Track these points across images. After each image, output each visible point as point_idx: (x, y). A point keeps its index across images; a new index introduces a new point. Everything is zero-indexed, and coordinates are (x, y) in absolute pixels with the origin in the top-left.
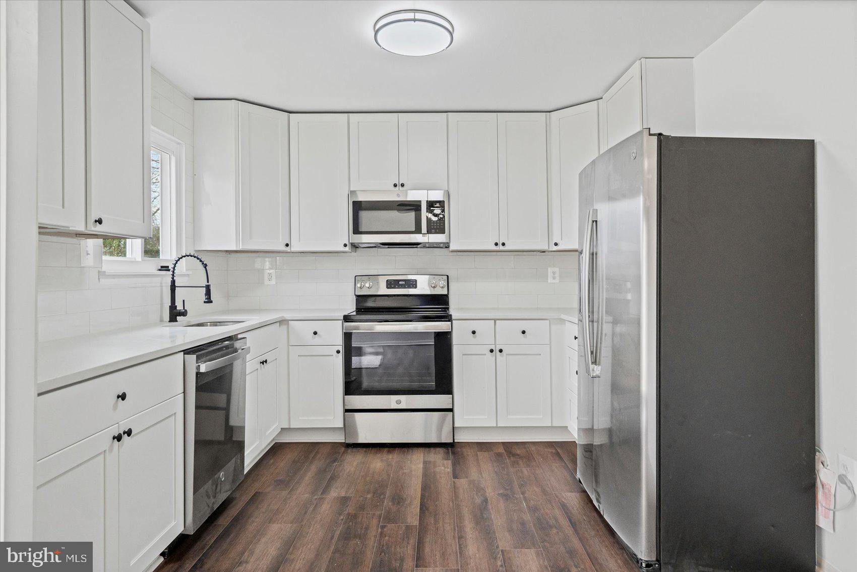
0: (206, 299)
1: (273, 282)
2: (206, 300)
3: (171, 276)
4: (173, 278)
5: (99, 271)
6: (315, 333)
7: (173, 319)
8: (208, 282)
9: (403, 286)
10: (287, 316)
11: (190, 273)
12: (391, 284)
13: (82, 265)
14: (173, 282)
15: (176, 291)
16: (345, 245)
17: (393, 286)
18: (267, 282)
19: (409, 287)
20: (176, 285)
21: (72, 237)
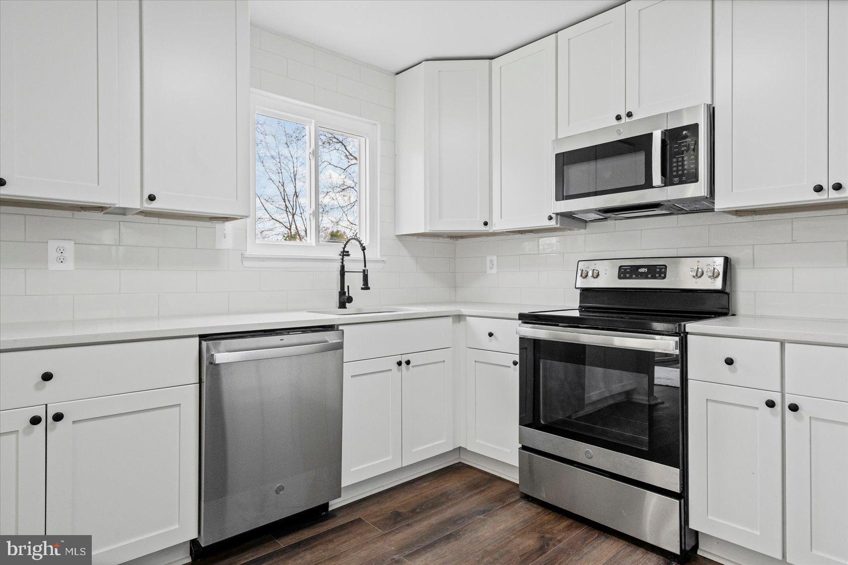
0: (363, 285)
1: (494, 271)
2: (363, 287)
3: (341, 261)
4: (342, 263)
5: (242, 254)
6: (491, 335)
7: (342, 305)
8: (365, 266)
9: (644, 276)
10: (465, 310)
11: (384, 259)
12: (625, 272)
13: (218, 247)
14: (343, 267)
15: (345, 276)
16: (550, 218)
17: (628, 275)
18: (489, 271)
19: (654, 277)
20: (346, 270)
21: (206, 221)
